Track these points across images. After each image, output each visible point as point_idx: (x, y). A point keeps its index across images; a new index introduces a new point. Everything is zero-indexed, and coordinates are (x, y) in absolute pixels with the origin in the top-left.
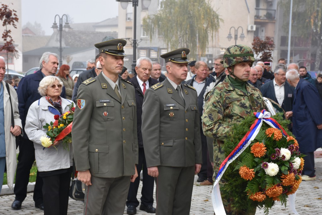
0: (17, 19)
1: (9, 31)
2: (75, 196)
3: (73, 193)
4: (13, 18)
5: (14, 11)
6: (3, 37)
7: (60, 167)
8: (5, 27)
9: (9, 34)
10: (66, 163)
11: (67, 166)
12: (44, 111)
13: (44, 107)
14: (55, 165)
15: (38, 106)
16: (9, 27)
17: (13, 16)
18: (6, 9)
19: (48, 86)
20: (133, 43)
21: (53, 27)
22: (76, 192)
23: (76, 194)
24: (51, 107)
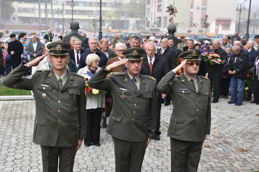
0: (176, 12)
1: (172, 18)
2: (102, 126)
3: (101, 124)
4: (174, 11)
5: (175, 7)
6: (169, 21)
7: (92, 107)
8: (170, 16)
9: (172, 19)
10: (95, 105)
11: (95, 107)
12: (85, 74)
13: (85, 72)
14: (89, 106)
15: (82, 71)
16: (172, 16)
17: (175, 10)
18: (171, 7)
19: (93, 61)
20: (248, 21)
21: (236, 10)
22: (103, 123)
23: (103, 125)
24: (89, 72)
